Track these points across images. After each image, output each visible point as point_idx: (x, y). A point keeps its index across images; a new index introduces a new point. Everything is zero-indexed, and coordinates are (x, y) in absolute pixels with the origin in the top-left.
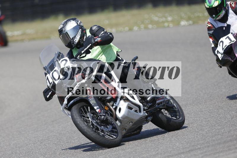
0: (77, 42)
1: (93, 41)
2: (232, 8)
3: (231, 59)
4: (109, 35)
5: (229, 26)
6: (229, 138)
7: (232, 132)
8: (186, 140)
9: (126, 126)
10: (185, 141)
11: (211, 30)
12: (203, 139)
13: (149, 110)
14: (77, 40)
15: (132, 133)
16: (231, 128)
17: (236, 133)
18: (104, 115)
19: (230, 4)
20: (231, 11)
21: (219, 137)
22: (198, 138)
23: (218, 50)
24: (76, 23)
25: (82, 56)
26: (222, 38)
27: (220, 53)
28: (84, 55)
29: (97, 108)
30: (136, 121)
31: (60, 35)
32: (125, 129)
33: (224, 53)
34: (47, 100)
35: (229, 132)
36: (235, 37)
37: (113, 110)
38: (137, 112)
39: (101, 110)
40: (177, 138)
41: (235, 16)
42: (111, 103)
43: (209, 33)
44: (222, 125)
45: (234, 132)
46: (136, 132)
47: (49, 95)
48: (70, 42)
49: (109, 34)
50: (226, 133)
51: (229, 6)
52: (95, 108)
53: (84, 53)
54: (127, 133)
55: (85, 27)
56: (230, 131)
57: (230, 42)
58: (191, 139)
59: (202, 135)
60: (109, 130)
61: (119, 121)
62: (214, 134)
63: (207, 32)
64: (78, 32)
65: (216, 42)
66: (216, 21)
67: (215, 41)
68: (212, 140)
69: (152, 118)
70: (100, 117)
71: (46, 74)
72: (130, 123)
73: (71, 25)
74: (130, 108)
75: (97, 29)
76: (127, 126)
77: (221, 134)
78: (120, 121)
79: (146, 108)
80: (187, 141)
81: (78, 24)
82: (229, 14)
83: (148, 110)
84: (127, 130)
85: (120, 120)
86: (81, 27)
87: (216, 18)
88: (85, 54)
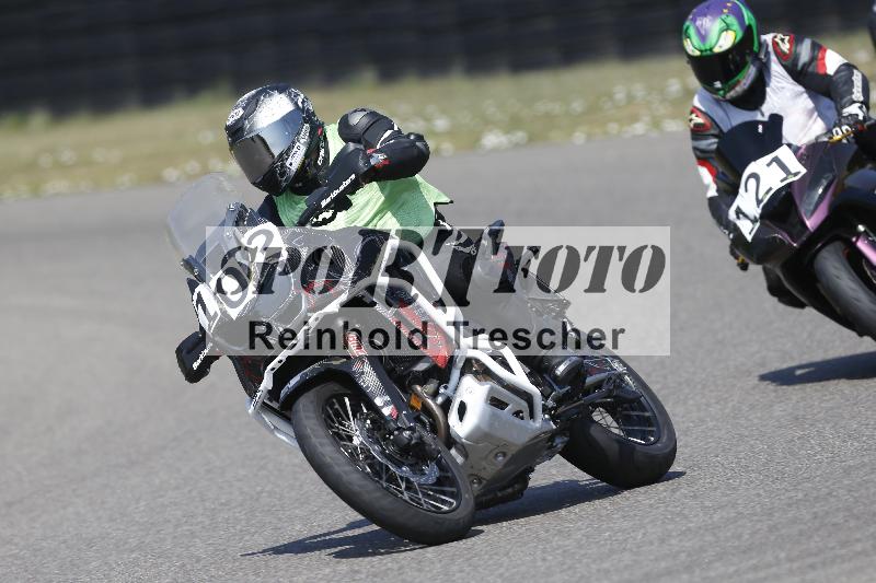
0: (294, 168)
1: (361, 164)
2: (780, 55)
3: (787, 239)
4: (414, 141)
5: (776, 121)
6: (663, 564)
7: (673, 542)
8: (502, 570)
9: (484, 469)
10: (501, 575)
11: (706, 137)
12: (565, 567)
13: (560, 410)
14: (295, 162)
15: (499, 494)
16: (670, 527)
17: (687, 545)
18: (410, 429)
19: (775, 44)
20: (776, 68)
21: (627, 558)
22: (547, 564)
23: (738, 208)
24: (292, 100)
25: (320, 218)
26: (753, 163)
27: (746, 216)
28: (327, 215)
29: (386, 404)
30: (517, 449)
31: (232, 145)
32: (480, 480)
33: (762, 216)
34: (194, 376)
35: (662, 541)
36: (800, 160)
37: (438, 412)
38: (522, 418)
39: (399, 410)
40: (470, 565)
41: (792, 87)
42: (430, 387)
43: (695, 149)
44: (635, 515)
45: (681, 541)
46: (510, 490)
47: (199, 361)
48: (272, 171)
49: (412, 137)
50: (651, 543)
51: (771, 49)
52: (378, 401)
53: (327, 207)
54: (484, 494)
55: (320, 117)
56: (669, 536)
57: (785, 175)
58: (523, 568)
59: (565, 551)
60: (430, 482)
61: (458, 450)
62: (608, 547)
63: (688, 144)
64: (299, 134)
65: (731, 178)
66: (724, 104)
67: (726, 173)
68: (599, 571)
69: (566, 439)
70: (396, 433)
71: (192, 285)
72: (496, 456)
73: (273, 109)
74: (496, 402)
75: (366, 121)
76: (487, 466)
77: (635, 550)
78: (463, 450)
79: (550, 403)
80: (507, 574)
81: (296, 104)
82: (769, 76)
83: (555, 409)
84: (484, 482)
85: (463, 445)
86: (309, 117)
87: (725, 93)
88: (331, 212)
